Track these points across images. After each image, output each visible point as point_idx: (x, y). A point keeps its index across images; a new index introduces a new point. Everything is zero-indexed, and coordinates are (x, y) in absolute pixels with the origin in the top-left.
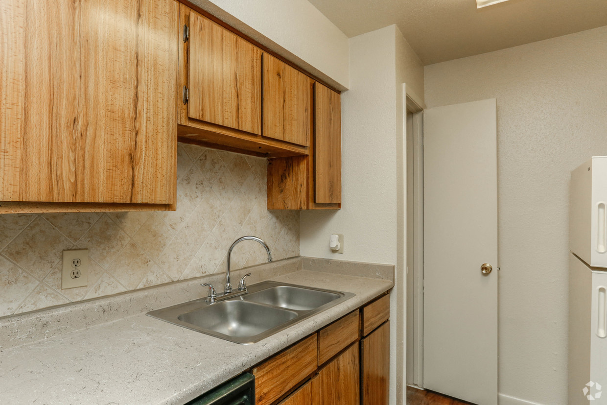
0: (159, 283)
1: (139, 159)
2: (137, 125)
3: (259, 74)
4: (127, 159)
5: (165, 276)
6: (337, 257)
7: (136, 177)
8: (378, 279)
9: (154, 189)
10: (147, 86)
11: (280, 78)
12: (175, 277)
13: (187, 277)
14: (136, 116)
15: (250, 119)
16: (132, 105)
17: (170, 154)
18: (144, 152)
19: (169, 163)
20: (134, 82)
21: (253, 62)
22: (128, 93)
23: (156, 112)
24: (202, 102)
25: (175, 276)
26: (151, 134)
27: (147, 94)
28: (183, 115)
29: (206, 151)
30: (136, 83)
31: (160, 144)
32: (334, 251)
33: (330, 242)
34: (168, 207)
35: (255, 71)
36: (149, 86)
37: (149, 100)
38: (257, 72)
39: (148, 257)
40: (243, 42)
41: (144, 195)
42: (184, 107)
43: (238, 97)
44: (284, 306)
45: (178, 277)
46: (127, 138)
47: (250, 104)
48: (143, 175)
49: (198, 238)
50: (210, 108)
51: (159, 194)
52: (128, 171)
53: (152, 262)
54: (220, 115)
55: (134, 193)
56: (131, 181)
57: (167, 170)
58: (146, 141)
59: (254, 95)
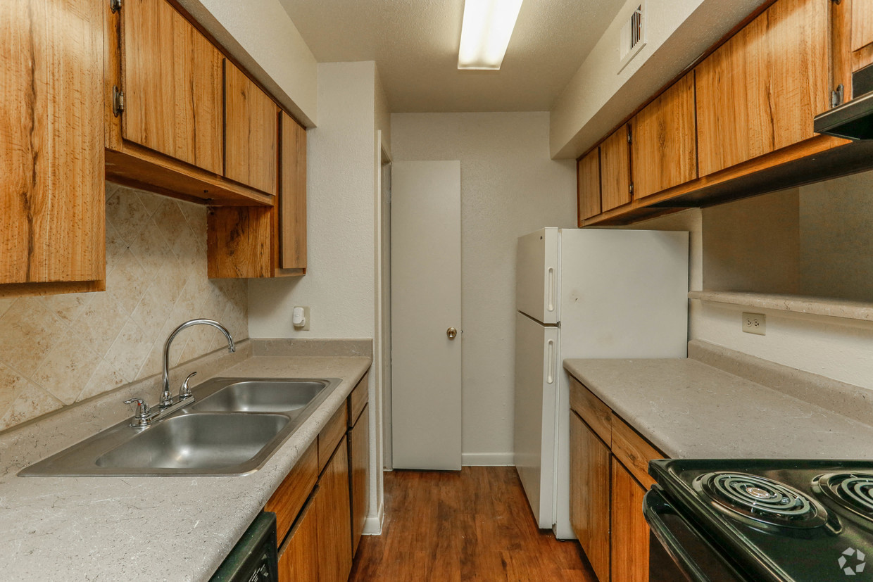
0: (38, 413)
1: (42, 202)
2: (36, 141)
3: (220, 87)
4: (17, 203)
5: (49, 399)
6: (302, 335)
7: (37, 236)
8: (354, 357)
9: (70, 256)
10: (53, 74)
11: (245, 98)
12: (70, 399)
13: (90, 394)
14: (33, 125)
15: (210, 152)
16: (23, 103)
17: (96, 198)
18: (50, 192)
19: (95, 212)
20: (26, 61)
21: (213, 68)
22: (14, 78)
23: (71, 124)
24: (146, 117)
25: (69, 396)
26: (62, 160)
27: (54, 89)
28: (114, 134)
29: (118, 190)
30: (30, 64)
31: (79, 180)
32: (298, 328)
33: (293, 317)
34: (93, 285)
35: (215, 82)
36: (56, 74)
37: (57, 100)
38: (217, 85)
39: (14, 373)
40: (199, 37)
41: (53, 267)
42: (116, 120)
43: (194, 118)
44: (245, 409)
45: (75, 397)
46: (16, 164)
47: (209, 130)
48: (50, 232)
49: (109, 329)
50: (157, 128)
51: (79, 264)
52: (21, 224)
53: (23, 381)
54: (171, 141)
55: (32, 264)
56: (25, 243)
57: (92, 224)
58: (54, 173)
59: (214, 118)
